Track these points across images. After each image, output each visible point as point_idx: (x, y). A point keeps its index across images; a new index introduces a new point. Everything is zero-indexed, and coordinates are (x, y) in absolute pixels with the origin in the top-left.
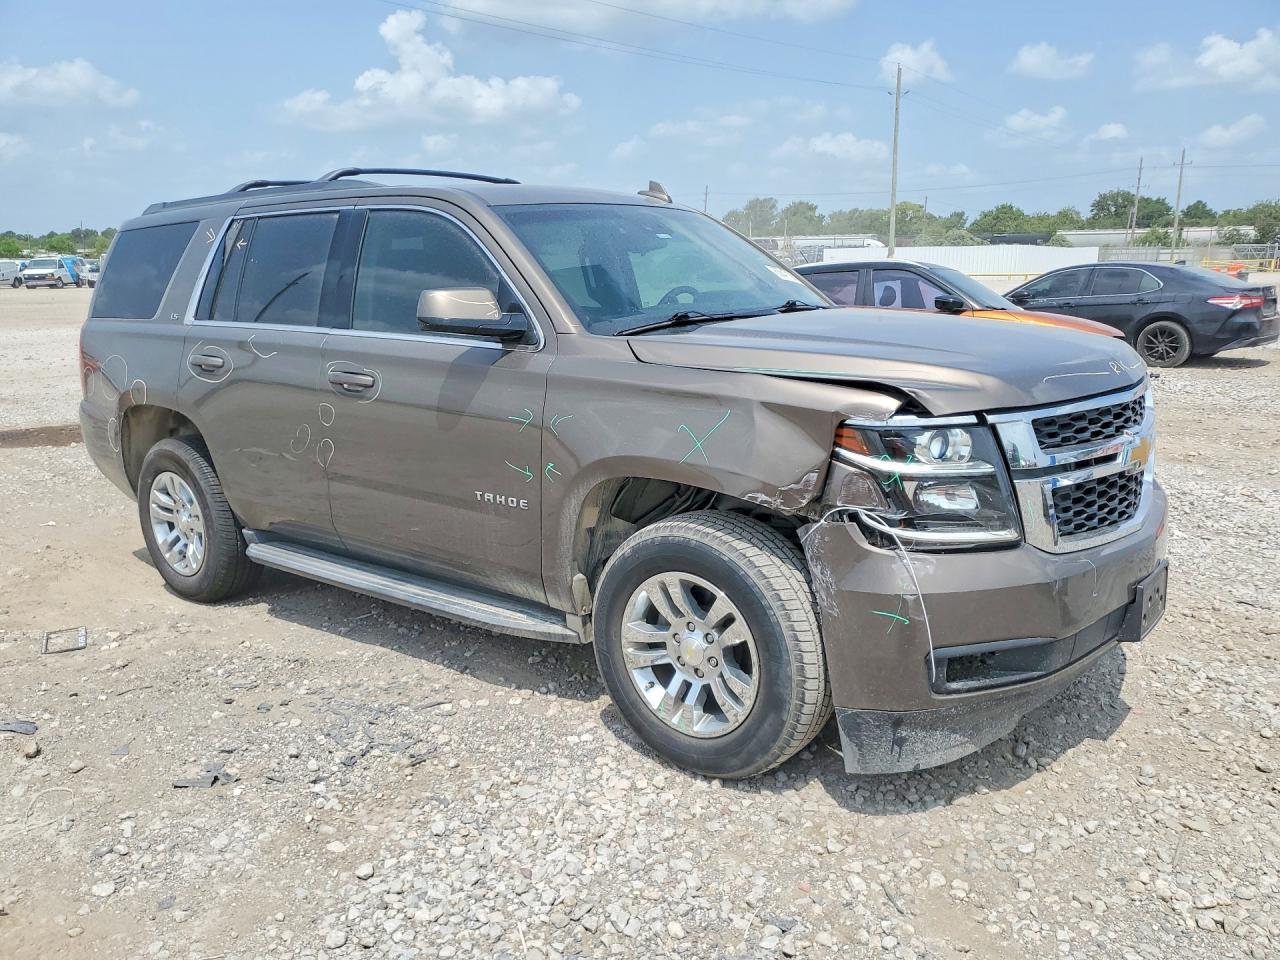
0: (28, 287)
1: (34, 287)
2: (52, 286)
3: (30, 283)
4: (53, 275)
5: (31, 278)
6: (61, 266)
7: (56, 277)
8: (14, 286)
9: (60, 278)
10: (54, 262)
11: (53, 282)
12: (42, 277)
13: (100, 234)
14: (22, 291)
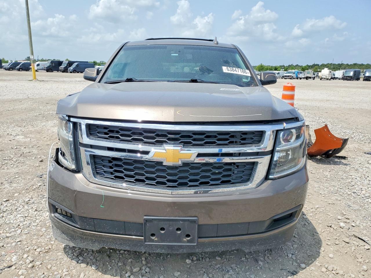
0: (285, 79)
1: (286, 79)
2: (291, 79)
3: (285, 78)
4: (291, 76)
5: (286, 76)
6: (294, 73)
7: (292, 76)
8: (282, 78)
9: (293, 77)
10: (292, 72)
11: (291, 78)
12: (288, 76)
13: (320, 65)
14: (283, 80)
